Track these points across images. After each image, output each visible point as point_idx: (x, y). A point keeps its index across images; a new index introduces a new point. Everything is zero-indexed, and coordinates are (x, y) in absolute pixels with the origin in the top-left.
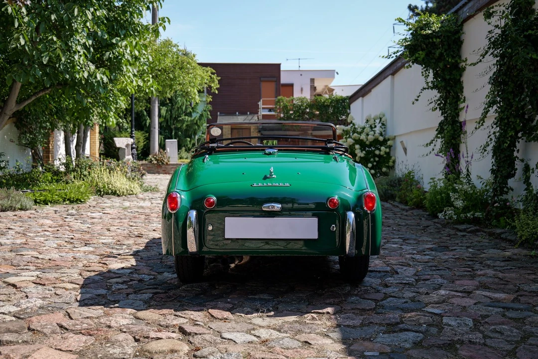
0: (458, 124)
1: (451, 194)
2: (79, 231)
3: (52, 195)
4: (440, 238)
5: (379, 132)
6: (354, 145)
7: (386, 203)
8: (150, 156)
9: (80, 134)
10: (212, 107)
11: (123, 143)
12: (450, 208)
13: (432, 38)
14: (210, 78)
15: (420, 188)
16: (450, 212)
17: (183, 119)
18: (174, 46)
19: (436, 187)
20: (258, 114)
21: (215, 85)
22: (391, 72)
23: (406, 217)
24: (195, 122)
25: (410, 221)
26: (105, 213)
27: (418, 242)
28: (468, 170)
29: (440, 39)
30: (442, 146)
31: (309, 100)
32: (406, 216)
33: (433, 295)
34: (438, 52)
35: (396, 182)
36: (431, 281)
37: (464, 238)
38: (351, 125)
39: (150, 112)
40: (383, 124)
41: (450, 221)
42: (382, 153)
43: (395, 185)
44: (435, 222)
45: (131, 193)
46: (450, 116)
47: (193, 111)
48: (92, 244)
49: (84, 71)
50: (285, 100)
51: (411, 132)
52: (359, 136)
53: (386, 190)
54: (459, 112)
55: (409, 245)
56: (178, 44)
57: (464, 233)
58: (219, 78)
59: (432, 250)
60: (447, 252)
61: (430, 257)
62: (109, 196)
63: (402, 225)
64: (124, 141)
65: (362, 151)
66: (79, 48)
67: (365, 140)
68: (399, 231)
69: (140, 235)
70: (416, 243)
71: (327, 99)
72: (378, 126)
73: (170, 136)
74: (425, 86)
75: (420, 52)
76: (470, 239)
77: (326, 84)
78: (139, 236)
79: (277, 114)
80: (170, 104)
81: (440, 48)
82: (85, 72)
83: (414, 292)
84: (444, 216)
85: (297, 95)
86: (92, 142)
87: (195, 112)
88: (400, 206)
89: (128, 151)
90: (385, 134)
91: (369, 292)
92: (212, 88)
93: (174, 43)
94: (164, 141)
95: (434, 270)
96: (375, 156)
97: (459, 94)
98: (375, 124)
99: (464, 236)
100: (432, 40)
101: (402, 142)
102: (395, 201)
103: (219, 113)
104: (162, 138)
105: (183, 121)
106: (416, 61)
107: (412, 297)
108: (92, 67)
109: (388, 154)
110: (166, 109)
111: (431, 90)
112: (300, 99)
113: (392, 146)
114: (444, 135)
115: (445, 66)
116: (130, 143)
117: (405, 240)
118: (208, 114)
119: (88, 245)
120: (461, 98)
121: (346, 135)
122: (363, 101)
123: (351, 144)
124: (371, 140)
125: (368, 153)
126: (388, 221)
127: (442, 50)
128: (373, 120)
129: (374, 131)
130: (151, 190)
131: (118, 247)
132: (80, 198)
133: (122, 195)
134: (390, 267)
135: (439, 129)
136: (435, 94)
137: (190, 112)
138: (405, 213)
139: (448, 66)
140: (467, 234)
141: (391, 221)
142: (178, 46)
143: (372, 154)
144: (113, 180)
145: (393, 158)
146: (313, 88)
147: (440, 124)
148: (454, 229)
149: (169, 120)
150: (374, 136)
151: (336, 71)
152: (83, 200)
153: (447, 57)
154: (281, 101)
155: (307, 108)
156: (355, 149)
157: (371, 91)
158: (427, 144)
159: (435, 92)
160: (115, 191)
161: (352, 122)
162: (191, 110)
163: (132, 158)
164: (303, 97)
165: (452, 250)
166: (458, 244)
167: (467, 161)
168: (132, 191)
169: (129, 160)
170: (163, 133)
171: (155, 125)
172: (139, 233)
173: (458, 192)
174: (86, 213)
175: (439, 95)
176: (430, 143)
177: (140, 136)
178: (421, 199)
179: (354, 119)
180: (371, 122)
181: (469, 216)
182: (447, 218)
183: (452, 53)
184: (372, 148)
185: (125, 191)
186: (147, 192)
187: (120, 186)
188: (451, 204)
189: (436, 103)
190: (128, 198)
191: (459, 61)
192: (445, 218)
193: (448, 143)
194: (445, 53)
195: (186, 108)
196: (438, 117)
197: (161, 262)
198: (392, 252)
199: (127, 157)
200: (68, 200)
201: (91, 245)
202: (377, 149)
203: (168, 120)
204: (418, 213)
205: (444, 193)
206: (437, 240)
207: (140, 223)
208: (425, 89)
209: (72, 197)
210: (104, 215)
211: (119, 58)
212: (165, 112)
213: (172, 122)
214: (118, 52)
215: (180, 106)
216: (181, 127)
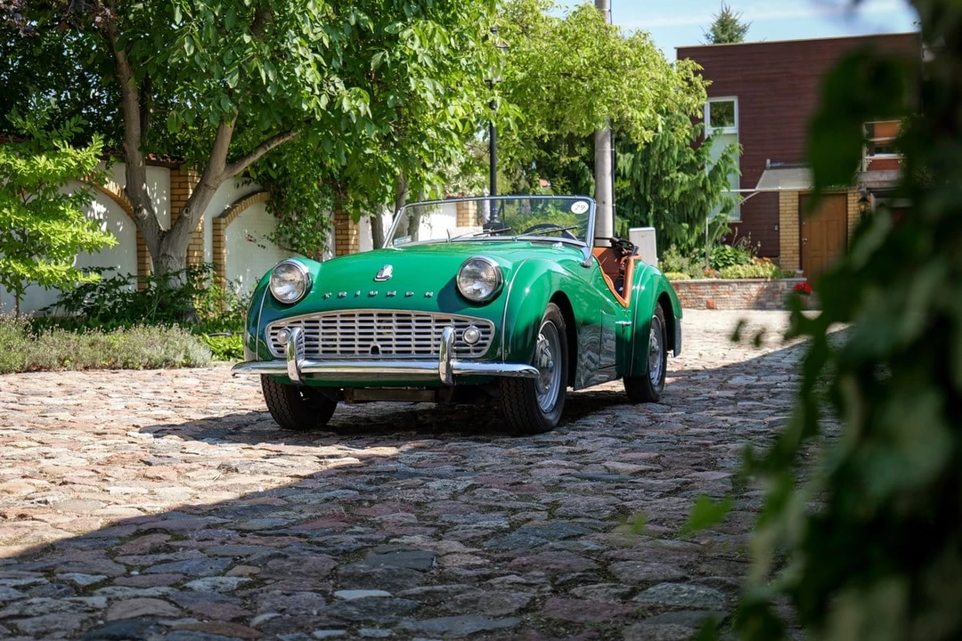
17: (673, 179)
24: (701, 184)
39: (592, 164)
47: (699, 159)
49: (319, 96)
58: (711, 82)
82: (323, 96)
87: (703, 161)
94: (629, 232)
103: (768, 161)
104: (624, 225)
105: (673, 183)
110: (632, 157)
137: (692, 161)
149: (642, 183)
162: (694, 158)
170: (625, 214)
171: (604, 195)
195: (681, 153)
203: (638, 183)
211: (403, 62)
212: (630, 164)
213: (649, 186)
214: (401, 52)
215: (667, 150)
216: (668, 197)
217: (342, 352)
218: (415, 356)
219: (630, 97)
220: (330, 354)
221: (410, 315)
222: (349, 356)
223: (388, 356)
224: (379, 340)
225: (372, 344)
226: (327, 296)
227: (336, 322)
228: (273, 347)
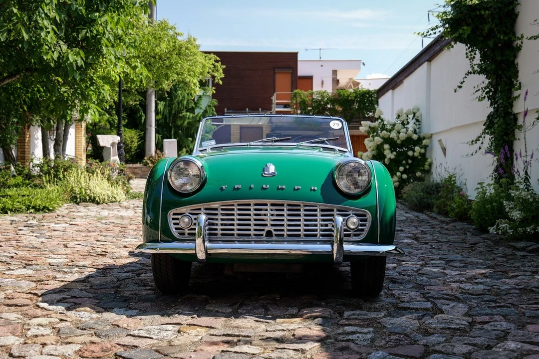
0: (512, 117)
1: (504, 202)
2: (27, 247)
3: (13, 201)
4: (494, 259)
5: (412, 129)
6: (382, 144)
7: (421, 214)
8: (145, 158)
9: (59, 131)
10: (218, 101)
11: (108, 142)
12: (503, 221)
13: (479, 10)
14: (213, 66)
15: (463, 196)
16: (504, 225)
17: (184, 116)
18: (171, 29)
19: (485, 194)
20: (271, 110)
21: (219, 75)
22: (427, 57)
23: (447, 232)
24: (198, 119)
25: (453, 237)
26: (72, 224)
27: (466, 266)
28: (526, 173)
29: (489, 11)
30: (492, 143)
31: (330, 94)
32: (447, 229)
33: (498, 350)
34: (486, 28)
35: (433, 189)
36: (491, 326)
37: (525, 260)
38: (380, 121)
39: (144, 107)
40: (417, 120)
41: (503, 237)
42: (416, 154)
43: (432, 192)
44: (484, 238)
45: (114, 200)
46: (501, 107)
47: (196, 106)
48: (35, 264)
49: (53, 52)
50: (303, 94)
51: (452, 128)
52: (389, 133)
53: (422, 198)
54: (513, 102)
55: (454, 269)
56: (175, 26)
57: (525, 253)
58: (224, 67)
59: (486, 277)
60: (507, 280)
61: (485, 287)
62: (86, 203)
63: (443, 242)
64: (109, 139)
65: (392, 152)
66: (46, 22)
67: (396, 138)
68: (439, 249)
69: (104, 253)
70: (464, 267)
71: (351, 93)
72: (412, 122)
73: (168, 135)
74: (471, 70)
75: (465, 28)
76: (533, 261)
77: (351, 77)
78: (102, 255)
79: (293, 110)
80: (168, 99)
81: (489, 22)
82: (55, 52)
83: (470, 344)
84: (496, 231)
85: (316, 87)
86: (78, 142)
87: (198, 107)
88: (439, 218)
89: (114, 151)
90: (419, 132)
91: (402, 343)
92: (216, 78)
93: (171, 24)
94: (162, 141)
95: (494, 307)
96: (408, 157)
97: (513, 80)
98: (407, 119)
99: (524, 256)
100: (480, 13)
101: (440, 141)
102: (432, 211)
103: (226, 109)
104: (160, 138)
105: (184, 118)
106: (460, 39)
107: (467, 353)
108: (64, 47)
109: (423, 156)
110: (164, 103)
111: (478, 75)
112: (320, 93)
113: (428, 146)
114: (494, 130)
115: (496, 44)
116: (117, 142)
117: (448, 261)
118: (213, 111)
119: (28, 267)
120: (516, 85)
121: (373, 133)
122: (393, 94)
123: (379, 143)
124: (402, 139)
125: (399, 154)
126: (424, 236)
127: (491, 25)
128: (406, 115)
129: (406, 128)
130: (139, 197)
131: (66, 270)
132: (47, 205)
133: (101, 202)
134: (432, 302)
135: (488, 123)
136: (482, 80)
137: (193, 107)
138: (446, 227)
139: (500, 45)
140: (529, 254)
141: (429, 237)
142: (175, 29)
143: (404, 155)
144: (92, 184)
145: (429, 160)
146: (336, 81)
147: (488, 117)
148: (509, 247)
149: (168, 117)
150: (406, 133)
151: (362, 62)
152: (51, 208)
153: (498, 33)
154: (298, 95)
155: (328, 103)
156: (384, 150)
157: (403, 82)
158: (472, 141)
159: (483, 77)
160: (95, 198)
161: (380, 117)
162: (194, 106)
163: (118, 159)
164: (324, 90)
165: (513, 277)
166: (518, 267)
167: (526, 162)
168: (115, 198)
169: (114, 161)
170: (161, 132)
171: (151, 122)
172: (103, 250)
173: (513, 200)
174: (49, 224)
175: (487, 81)
176: (476, 140)
177: (133, 135)
178: (465, 209)
179: (382, 114)
180: (403, 117)
181: (529, 230)
182: (500, 233)
183: (504, 29)
184: (404, 148)
185: (106, 198)
186: (135, 200)
187: (101, 191)
188: (505, 216)
189: (484, 91)
190: (109, 206)
191: (513, 38)
192: (498, 234)
193: (498, 140)
194: (496, 29)
195: (188, 103)
196: (486, 109)
197: (116, 292)
198: (432, 278)
199: (112, 158)
200: (33, 207)
201: (31, 267)
202: (410, 150)
203: (166, 116)
204: (462, 227)
205: (496, 201)
206: (490, 262)
207: (111, 236)
208: (470, 73)
209: (38, 204)
210: (70, 226)
211: (98, 37)
212: (163, 107)
213: (171, 118)
214: (96, 30)
215: (181, 101)
216: (181, 124)
217: (239, 235)
218: (305, 239)
219: (189, 71)
220: (227, 237)
221: (299, 206)
222: (246, 238)
223: (281, 239)
224: (272, 225)
225: (266, 229)
226: (224, 188)
227: (233, 210)
228: (174, 230)
